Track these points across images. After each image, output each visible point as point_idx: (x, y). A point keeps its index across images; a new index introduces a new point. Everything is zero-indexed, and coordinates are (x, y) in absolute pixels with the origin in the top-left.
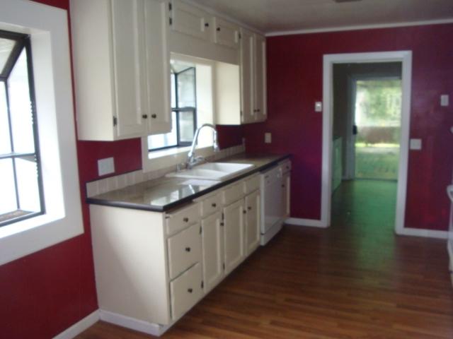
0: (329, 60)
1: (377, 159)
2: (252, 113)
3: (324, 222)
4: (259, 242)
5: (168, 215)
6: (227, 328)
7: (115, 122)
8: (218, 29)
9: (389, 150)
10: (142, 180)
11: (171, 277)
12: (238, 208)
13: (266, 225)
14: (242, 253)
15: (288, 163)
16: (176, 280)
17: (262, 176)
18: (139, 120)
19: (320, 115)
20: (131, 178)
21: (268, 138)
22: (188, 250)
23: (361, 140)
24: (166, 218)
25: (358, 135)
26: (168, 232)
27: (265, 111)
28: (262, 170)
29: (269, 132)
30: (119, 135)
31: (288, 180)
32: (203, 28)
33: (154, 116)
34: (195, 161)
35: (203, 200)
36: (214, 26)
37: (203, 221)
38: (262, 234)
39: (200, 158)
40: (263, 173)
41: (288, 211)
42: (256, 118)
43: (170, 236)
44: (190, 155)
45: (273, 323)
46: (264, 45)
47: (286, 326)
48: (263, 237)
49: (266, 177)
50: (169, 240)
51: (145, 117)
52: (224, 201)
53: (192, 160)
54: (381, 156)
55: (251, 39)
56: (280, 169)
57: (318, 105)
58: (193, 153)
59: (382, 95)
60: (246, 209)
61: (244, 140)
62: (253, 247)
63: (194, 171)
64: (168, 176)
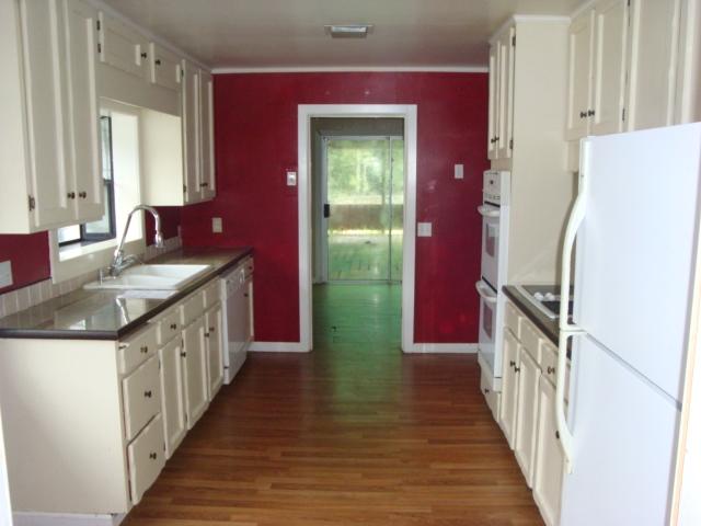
0: (306, 112)
1: (351, 252)
2: (198, 189)
3: (304, 344)
4: (223, 380)
5: (122, 344)
6: (211, 503)
7: (31, 205)
8: (158, 62)
9: (367, 239)
10: (51, 295)
11: (129, 437)
12: (198, 330)
13: (231, 354)
14: (205, 398)
15: (250, 261)
16: (135, 442)
17: (223, 282)
18: (63, 201)
19: (294, 191)
20: (36, 293)
21: (217, 225)
22: (149, 394)
23: (336, 226)
24: (121, 348)
25: (331, 218)
26: (123, 371)
27: (212, 186)
28: (221, 272)
29: (217, 217)
30: (37, 224)
31: (251, 285)
32: (138, 61)
33: (83, 195)
34: (124, 262)
35: (161, 320)
36: (152, 58)
37: (161, 351)
38: (225, 368)
39: (132, 258)
40: (223, 277)
41: (252, 333)
42: (203, 195)
43: (126, 376)
44: (117, 253)
45: (274, 486)
46: (210, 85)
47: (295, 487)
48: (227, 371)
49: (228, 282)
50: (126, 382)
51: (71, 196)
52: (183, 321)
53: (119, 261)
54: (356, 247)
55: (196, 76)
56: (243, 271)
57: (291, 176)
58: (122, 251)
59: (342, 159)
60: (207, 331)
61: (179, 229)
62: (216, 386)
63: (125, 278)
64: (87, 287)
